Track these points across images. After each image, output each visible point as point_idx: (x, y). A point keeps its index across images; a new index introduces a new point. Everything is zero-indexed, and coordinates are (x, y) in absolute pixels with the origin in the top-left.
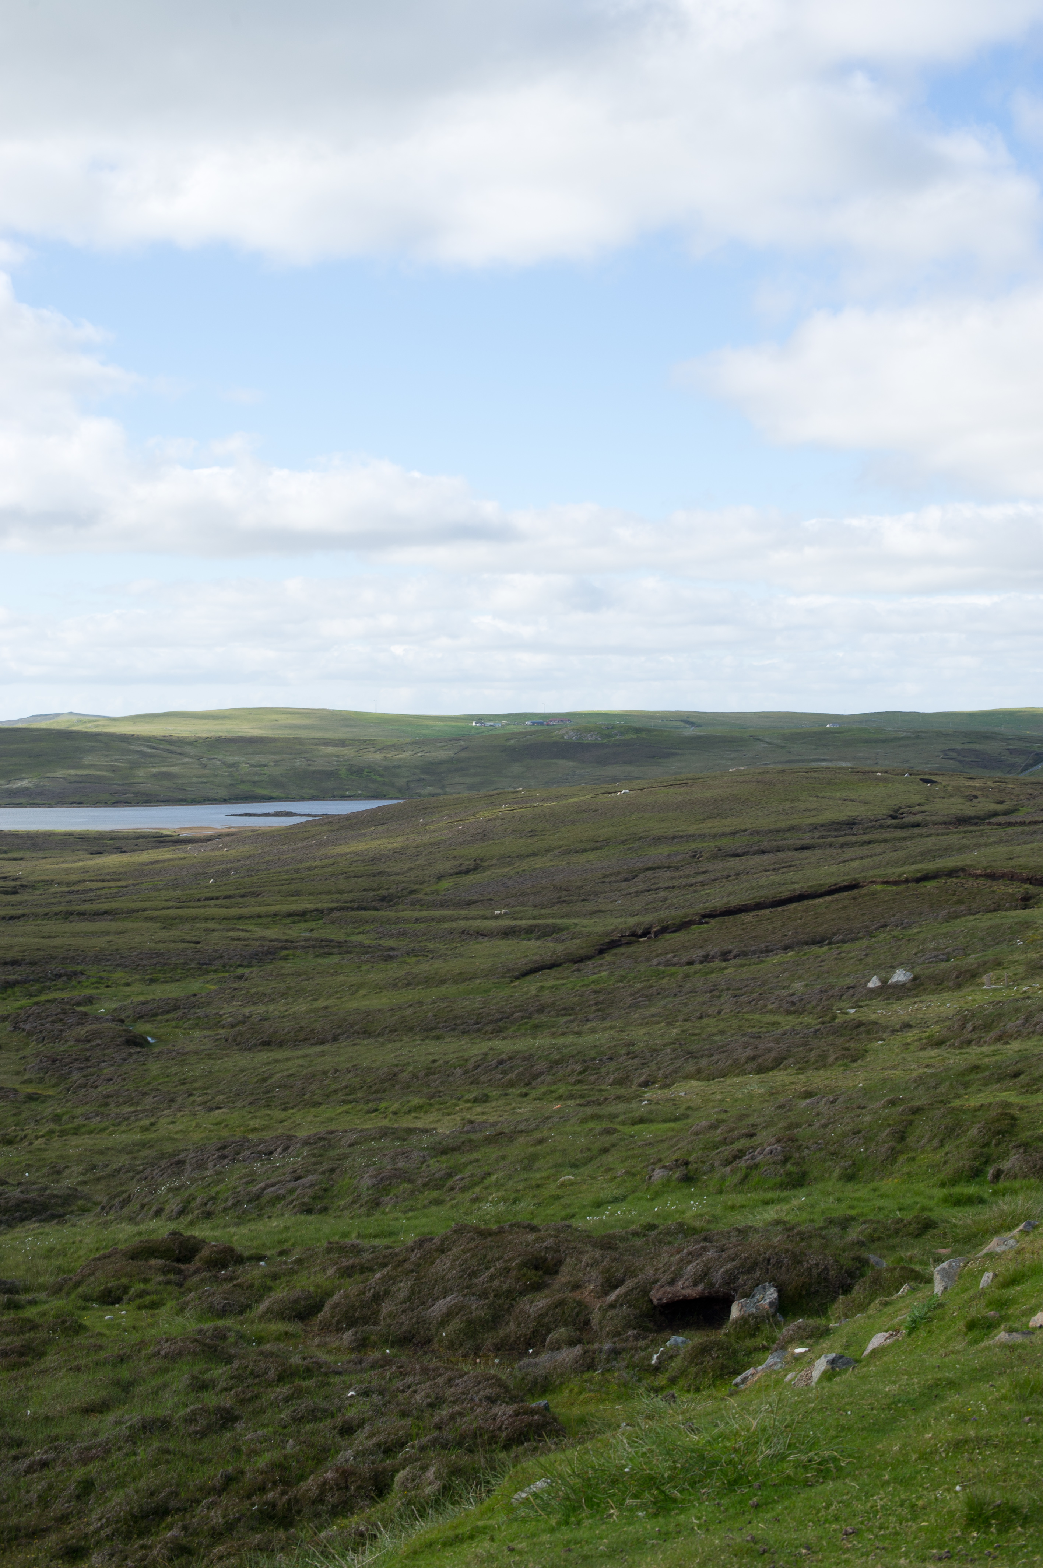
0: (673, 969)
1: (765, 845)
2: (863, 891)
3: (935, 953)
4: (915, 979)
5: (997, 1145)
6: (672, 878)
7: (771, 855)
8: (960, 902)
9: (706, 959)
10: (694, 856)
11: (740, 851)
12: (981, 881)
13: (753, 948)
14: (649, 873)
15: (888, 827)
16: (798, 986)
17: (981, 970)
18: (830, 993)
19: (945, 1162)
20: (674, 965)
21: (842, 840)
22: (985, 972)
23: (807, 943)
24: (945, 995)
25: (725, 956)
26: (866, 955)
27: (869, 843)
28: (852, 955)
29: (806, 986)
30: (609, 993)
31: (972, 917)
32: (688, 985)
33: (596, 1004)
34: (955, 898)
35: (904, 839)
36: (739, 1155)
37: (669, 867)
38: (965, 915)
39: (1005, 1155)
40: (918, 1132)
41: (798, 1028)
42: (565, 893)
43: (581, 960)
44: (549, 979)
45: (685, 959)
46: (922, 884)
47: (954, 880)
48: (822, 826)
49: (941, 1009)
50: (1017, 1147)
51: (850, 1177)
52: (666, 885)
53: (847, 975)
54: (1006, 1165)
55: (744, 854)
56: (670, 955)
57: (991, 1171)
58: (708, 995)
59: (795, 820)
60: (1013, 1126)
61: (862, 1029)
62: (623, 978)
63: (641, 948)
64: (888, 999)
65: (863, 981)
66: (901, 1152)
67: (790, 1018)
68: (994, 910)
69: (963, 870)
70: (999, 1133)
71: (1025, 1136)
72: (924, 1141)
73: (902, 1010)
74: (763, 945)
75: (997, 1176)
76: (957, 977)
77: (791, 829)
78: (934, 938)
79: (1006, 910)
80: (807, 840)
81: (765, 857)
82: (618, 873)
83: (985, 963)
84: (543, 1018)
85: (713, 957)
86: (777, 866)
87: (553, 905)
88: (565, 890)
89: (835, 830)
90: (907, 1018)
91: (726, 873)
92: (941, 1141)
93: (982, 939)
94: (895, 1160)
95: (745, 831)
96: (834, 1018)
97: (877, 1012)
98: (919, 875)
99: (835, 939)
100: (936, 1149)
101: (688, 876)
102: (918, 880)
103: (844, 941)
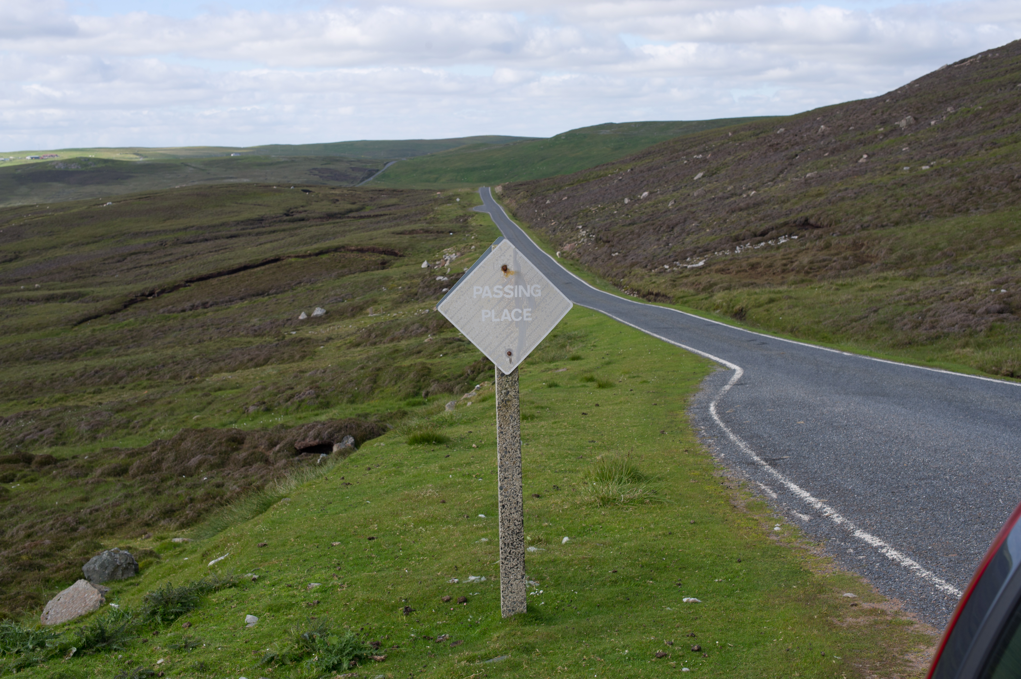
0: (175, 315)
1: (207, 235)
2: (284, 262)
3: (335, 297)
4: (327, 313)
5: (424, 381)
6: (150, 259)
7: (212, 242)
8: (344, 267)
9: (193, 308)
10: (162, 244)
11: (191, 240)
12: (355, 254)
13: (221, 300)
14: (133, 256)
15: (284, 221)
16: (255, 321)
17: (365, 306)
18: (277, 323)
19: (400, 391)
20: (174, 312)
21: (256, 230)
22: (368, 307)
23: (254, 295)
24: (347, 321)
25: (205, 305)
26: (294, 301)
27: (274, 232)
28: (285, 301)
29: (260, 320)
30: (139, 331)
31: (353, 276)
32: (187, 324)
33: (132, 338)
34: (341, 265)
35: (296, 229)
36: (291, 397)
37: (146, 252)
38: (348, 274)
39: (429, 385)
40: (383, 378)
41: (265, 344)
42: (79, 272)
43: (114, 312)
44: (97, 325)
45: (180, 309)
46: (320, 257)
47: (339, 253)
48: (242, 222)
49: (347, 329)
50: (434, 381)
51: (352, 402)
52: (147, 263)
53: (284, 313)
54: (431, 389)
55: (195, 242)
56: (170, 307)
57: (423, 393)
58: (201, 329)
59: (225, 219)
60: (430, 372)
61: (303, 342)
62: (144, 322)
63: (150, 302)
64: (313, 325)
65: (296, 315)
66: (376, 388)
67: (257, 339)
68: (365, 271)
69: (343, 247)
70: (424, 376)
71: (436, 376)
72: (387, 382)
73: (323, 331)
74: (227, 298)
75: (427, 395)
76: (352, 310)
77: (223, 224)
78: (333, 288)
79: (372, 270)
80: (233, 231)
81: (209, 243)
82: (113, 257)
83: (367, 302)
84: (99, 348)
85: (197, 306)
86: (217, 249)
87: (73, 280)
88: (79, 269)
89: (251, 224)
90: (328, 335)
91: (184, 254)
92: (396, 382)
93: (362, 288)
94: (373, 392)
95: (193, 227)
96: (284, 337)
97: (309, 332)
98: (317, 251)
99: (271, 292)
100: (393, 385)
101: (160, 257)
102: (317, 255)
103: (276, 293)
